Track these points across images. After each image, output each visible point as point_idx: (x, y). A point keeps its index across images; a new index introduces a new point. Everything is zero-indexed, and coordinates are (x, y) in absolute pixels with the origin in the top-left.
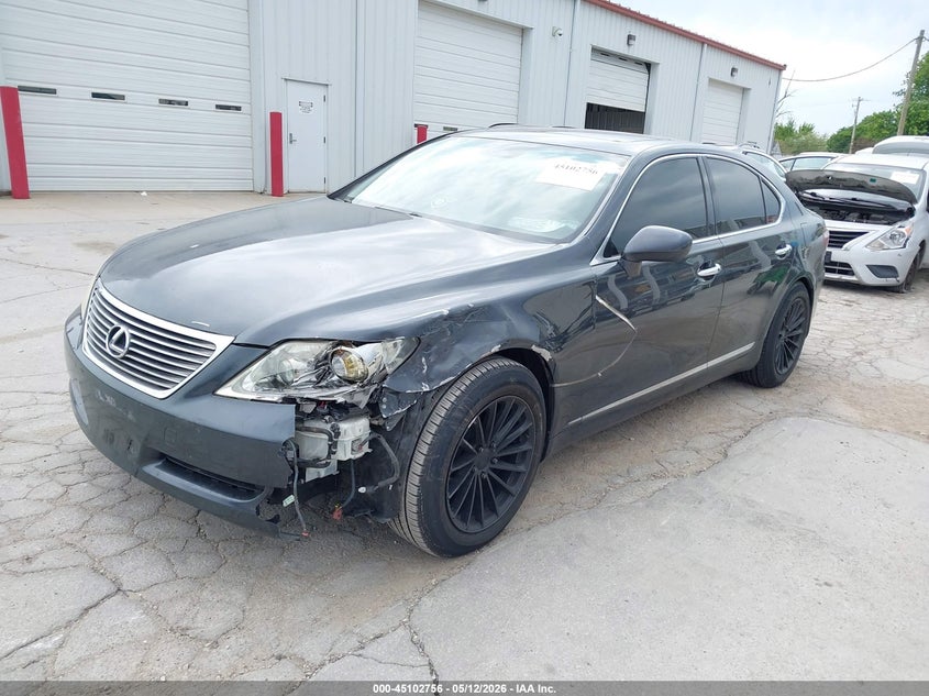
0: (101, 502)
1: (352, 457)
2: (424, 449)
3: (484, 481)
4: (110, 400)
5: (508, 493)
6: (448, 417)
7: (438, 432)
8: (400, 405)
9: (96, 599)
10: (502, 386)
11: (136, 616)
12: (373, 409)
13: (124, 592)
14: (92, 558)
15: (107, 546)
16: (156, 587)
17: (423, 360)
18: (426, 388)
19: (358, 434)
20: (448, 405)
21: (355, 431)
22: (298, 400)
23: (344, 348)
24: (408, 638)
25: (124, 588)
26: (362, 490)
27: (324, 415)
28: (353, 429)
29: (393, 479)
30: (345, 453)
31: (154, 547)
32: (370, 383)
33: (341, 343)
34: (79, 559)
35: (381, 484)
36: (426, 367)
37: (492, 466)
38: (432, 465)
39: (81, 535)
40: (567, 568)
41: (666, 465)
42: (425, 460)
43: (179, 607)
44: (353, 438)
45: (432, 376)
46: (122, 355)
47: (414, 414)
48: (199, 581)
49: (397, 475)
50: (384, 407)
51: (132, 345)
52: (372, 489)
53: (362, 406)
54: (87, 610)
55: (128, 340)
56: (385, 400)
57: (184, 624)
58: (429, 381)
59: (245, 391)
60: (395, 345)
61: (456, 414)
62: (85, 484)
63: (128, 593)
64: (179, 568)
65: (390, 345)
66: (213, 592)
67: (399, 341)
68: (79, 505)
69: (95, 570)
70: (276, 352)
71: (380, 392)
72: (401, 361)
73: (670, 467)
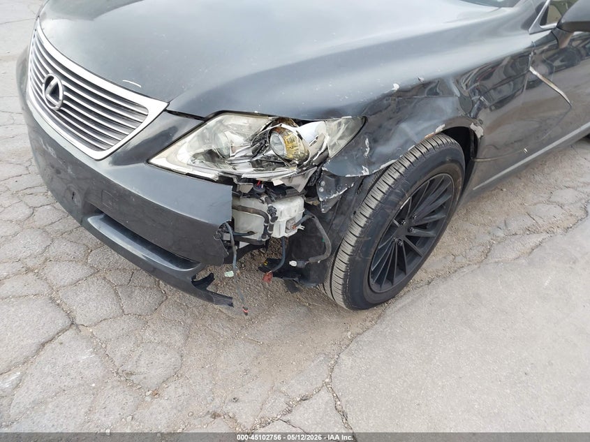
0: (61, 227)
1: (286, 235)
2: (357, 231)
3: (400, 248)
4: (51, 150)
5: (417, 254)
6: (384, 202)
7: (373, 215)
8: (337, 189)
9: (51, 334)
10: (438, 166)
11: (85, 356)
12: (310, 191)
13: (77, 325)
14: (51, 287)
15: (63, 274)
16: (104, 323)
17: (367, 141)
18: (366, 172)
19: (293, 214)
20: (385, 188)
21: (290, 211)
22: (235, 181)
23: (284, 126)
24: (332, 405)
25: (77, 321)
26: (293, 263)
27: (260, 195)
28: (289, 210)
29: (323, 257)
30: (279, 232)
31: (105, 278)
32: (310, 165)
33: (282, 120)
34: (41, 287)
35: (311, 260)
36: (368, 150)
37: (408, 234)
38: (362, 246)
39: (43, 259)
40: (469, 331)
41: (537, 219)
42: (357, 241)
43: (124, 348)
44: (288, 218)
45: (374, 160)
46: (57, 107)
47: (349, 197)
48: (142, 319)
49: (328, 254)
50: (322, 190)
51: (66, 98)
52: (302, 264)
53: (300, 189)
54: (43, 345)
55: (61, 92)
56: (323, 183)
57: (128, 368)
58: (369, 163)
59: (180, 163)
60: (340, 124)
61: (393, 198)
62: (49, 207)
63: (81, 327)
64: (125, 302)
65: (333, 124)
66: (155, 332)
67: (342, 120)
68: (43, 230)
69: (52, 300)
70: (211, 123)
71: (319, 176)
72: (343, 143)
73: (540, 222)
